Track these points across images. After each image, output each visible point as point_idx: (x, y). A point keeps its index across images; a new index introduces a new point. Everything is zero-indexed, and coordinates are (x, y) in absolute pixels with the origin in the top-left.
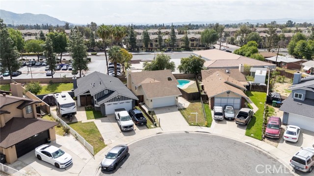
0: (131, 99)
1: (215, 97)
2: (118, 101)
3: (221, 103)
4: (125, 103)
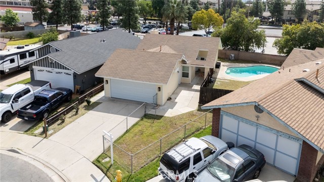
1: (221, 111)
2: (51, 67)
3: (238, 134)
4: (63, 73)
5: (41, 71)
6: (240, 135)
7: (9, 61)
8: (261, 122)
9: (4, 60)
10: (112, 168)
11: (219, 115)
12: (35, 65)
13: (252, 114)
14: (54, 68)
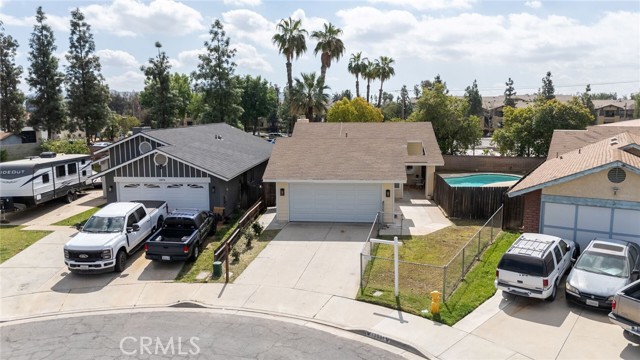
0: (205, 175)
1: (542, 196)
2: (159, 175)
3: (575, 229)
4: (185, 186)
5: (132, 186)
6: (579, 230)
7: (40, 179)
8: (621, 196)
9: (35, 175)
10: (401, 301)
11: (539, 204)
12: (119, 175)
13: (604, 188)
14: (165, 175)
